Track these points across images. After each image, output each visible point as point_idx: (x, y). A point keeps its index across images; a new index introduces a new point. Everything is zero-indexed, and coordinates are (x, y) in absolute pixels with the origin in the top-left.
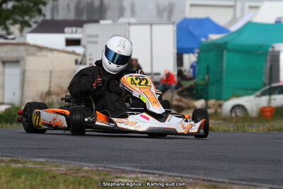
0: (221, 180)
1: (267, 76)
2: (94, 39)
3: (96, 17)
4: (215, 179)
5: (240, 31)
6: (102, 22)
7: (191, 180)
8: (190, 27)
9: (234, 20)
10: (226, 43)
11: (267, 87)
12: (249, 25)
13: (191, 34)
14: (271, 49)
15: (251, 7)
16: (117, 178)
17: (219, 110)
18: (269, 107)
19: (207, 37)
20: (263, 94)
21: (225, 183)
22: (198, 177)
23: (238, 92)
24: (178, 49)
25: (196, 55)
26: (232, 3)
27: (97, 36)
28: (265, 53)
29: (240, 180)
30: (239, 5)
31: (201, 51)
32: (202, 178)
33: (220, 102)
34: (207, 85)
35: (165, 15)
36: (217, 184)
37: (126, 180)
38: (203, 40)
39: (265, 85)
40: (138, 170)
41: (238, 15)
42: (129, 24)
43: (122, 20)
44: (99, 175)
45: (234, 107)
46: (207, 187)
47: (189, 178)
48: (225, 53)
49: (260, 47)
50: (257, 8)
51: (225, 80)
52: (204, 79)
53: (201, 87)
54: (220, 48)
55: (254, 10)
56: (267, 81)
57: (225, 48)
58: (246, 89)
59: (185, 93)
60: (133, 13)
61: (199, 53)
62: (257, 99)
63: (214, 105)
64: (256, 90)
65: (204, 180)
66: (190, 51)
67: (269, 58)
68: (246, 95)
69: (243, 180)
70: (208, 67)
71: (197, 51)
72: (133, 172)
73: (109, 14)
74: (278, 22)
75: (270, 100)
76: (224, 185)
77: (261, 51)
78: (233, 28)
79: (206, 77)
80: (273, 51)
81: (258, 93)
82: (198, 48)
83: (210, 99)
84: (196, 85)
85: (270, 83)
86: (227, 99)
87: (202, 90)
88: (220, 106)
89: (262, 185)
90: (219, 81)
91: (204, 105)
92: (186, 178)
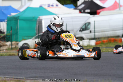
0: (22, 78)
1: (37, 30)
4: (19, 78)
5: (24, 11)
7: (8, 79)
8: (3, 10)
9: (22, 6)
10: (18, 17)
11: (38, 35)
12: (28, 8)
13: (3, 13)
14: (38, 19)
15: (29, 0)
17: (17, 46)
19: (10, 14)
20: (36, 38)
21: (23, 79)
22: (12, 77)
23: (25, 38)
25: (6, 22)
28: (36, 20)
29: (30, 77)
32: (13, 77)
33: (18, 42)
34: (11, 35)
36: (20, 80)
38: (9, 15)
39: (36, 34)
41: (23, 4)
45: (24, 44)
46: (16, 81)
48: (18, 20)
49: (34, 18)
50: (31, 0)
51: (19, 33)
52: (10, 33)
53: (8, 36)
54: (16, 19)
55: (30, 2)
57: (18, 19)
58: (29, 36)
59: (2, 39)
61: (7, 22)
63: (15, 44)
64: (33, 36)
65: (14, 78)
66: (3, 21)
67: (38, 23)
68: (28, 39)
69: (31, 77)
70: (11, 28)
71: (6, 20)
74: (41, 7)
76: (23, 80)
77: (34, 20)
78: (21, 10)
79: (11, 32)
80: (39, 20)
81: (34, 38)
82: (7, 19)
83: (13, 41)
84: (7, 35)
85: (39, 33)
86: (20, 41)
87: (9, 37)
88: (18, 44)
89: (40, 79)
90: (17, 33)
91: (10, 44)
92: (6, 77)
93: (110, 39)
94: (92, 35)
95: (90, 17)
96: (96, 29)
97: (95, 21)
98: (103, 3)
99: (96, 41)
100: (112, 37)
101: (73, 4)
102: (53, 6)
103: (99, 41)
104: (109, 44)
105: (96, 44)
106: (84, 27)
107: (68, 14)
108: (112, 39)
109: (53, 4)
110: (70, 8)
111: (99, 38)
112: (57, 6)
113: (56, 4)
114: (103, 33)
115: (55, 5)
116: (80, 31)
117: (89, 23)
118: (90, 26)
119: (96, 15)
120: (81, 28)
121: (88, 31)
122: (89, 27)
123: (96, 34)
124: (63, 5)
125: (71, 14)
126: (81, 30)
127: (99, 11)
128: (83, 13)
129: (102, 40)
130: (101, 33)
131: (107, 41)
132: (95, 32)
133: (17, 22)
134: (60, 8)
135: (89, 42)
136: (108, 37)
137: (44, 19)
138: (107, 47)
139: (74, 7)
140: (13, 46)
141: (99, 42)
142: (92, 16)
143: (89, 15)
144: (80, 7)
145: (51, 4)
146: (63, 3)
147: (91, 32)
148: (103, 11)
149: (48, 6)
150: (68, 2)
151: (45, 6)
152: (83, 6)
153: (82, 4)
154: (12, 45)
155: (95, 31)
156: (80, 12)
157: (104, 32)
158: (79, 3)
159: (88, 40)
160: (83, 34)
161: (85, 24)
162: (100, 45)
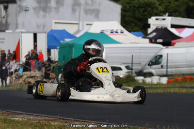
0: (69, 119)
2: (3, 41)
3: (3, 29)
5: (81, 37)
6: (7, 31)
8: (55, 35)
9: (78, 31)
10: (73, 44)
12: (86, 34)
13: (55, 38)
15: (87, 24)
16: (13, 117)
19: (64, 40)
22: (57, 117)
24: (48, 46)
25: (58, 50)
26: (77, 22)
27: (4, 39)
29: (79, 119)
30: (81, 23)
31: (60, 48)
32: (59, 117)
35: (41, 27)
36: (67, 121)
38: (62, 41)
40: (24, 113)
41: (80, 29)
42: (22, 32)
43: (18, 30)
44: (3, 116)
46: (62, 122)
47: (53, 117)
48: (73, 48)
50: (91, 25)
52: (62, 62)
55: (89, 26)
57: (73, 46)
60: (24, 26)
61: (59, 49)
65: (60, 119)
66: (55, 47)
69: (81, 119)
70: (64, 56)
71: (58, 47)
72: (22, 114)
73: (10, 27)
74: (102, 32)
78: (78, 36)
79: (63, 62)
82: (59, 46)
89: (91, 121)
92: (50, 117)
93: (185, 77)
94: (164, 71)
95: (162, 49)
96: (169, 64)
97: (168, 54)
98: (180, 32)
99: (168, 79)
100: (188, 75)
101: (142, 32)
102: (116, 32)
103: (172, 78)
104: (184, 83)
105: (169, 82)
106: (154, 61)
107: (136, 43)
108: (188, 77)
109: (117, 30)
110: (138, 36)
111: (172, 75)
112: (122, 32)
113: (121, 30)
114: (177, 69)
115: (119, 31)
116: (149, 65)
117: (161, 56)
118: (162, 60)
119: (170, 47)
120: (151, 61)
121: (159, 66)
122: (160, 60)
123: (169, 69)
124: (130, 32)
125: (138, 43)
126: (151, 63)
127: (173, 41)
128: (154, 43)
129: (176, 77)
130: (174, 69)
131: (181, 80)
132: (167, 68)
133: (72, 50)
134: (126, 35)
135: (160, 79)
136: (183, 75)
137: (106, 48)
138: (181, 87)
139: (144, 35)
141: (171, 80)
142: (165, 47)
143: (161, 46)
144: (151, 36)
145: (115, 31)
146: (130, 29)
147: (162, 67)
148: (179, 42)
149: (111, 32)
150: (136, 28)
151: (108, 32)
152: (154, 34)
153: (154, 31)
155: (167, 65)
156: (151, 41)
157: (178, 67)
158: (150, 30)
159: (158, 77)
160: (153, 69)
161: (156, 57)
162: (173, 83)
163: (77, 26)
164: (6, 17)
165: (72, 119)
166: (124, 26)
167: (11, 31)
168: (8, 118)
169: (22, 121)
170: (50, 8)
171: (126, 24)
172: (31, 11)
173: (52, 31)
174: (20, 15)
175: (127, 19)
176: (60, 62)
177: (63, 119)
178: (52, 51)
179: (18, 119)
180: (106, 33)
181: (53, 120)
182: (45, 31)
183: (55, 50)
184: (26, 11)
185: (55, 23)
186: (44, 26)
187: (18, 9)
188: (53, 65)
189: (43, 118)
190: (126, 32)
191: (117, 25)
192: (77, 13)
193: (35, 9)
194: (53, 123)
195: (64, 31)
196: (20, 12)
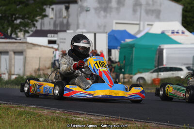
0: (131, 119)
1: (157, 62)
3: (65, 29)
4: (127, 119)
6: (68, 31)
8: (115, 35)
9: (139, 31)
10: (134, 44)
11: (157, 68)
12: (147, 34)
13: (116, 39)
14: (159, 48)
15: (148, 25)
16: (74, 117)
17: (131, 80)
18: (157, 78)
19: (124, 41)
20: (154, 72)
22: (118, 117)
23: (141, 70)
24: (109, 46)
25: (119, 50)
26: (138, 22)
27: (65, 39)
29: (140, 119)
30: (142, 23)
33: (131, 75)
35: (102, 28)
36: (128, 121)
37: (79, 118)
38: (122, 42)
39: (155, 67)
40: (85, 113)
41: (141, 29)
42: (83, 33)
44: (65, 115)
45: (139, 79)
48: (134, 49)
49: (153, 46)
50: (152, 25)
51: (134, 64)
52: (122, 63)
54: (131, 47)
56: (157, 65)
57: (134, 47)
60: (84, 27)
61: (120, 49)
62: (151, 74)
63: (128, 77)
64: (151, 69)
65: (121, 119)
66: (115, 48)
67: (157, 53)
68: (145, 72)
69: (142, 119)
70: (125, 57)
71: (119, 48)
72: (83, 114)
73: (71, 27)
74: (163, 33)
75: (158, 75)
76: (132, 122)
78: (139, 36)
79: (124, 62)
80: (160, 49)
81: (152, 71)
82: (120, 46)
83: (126, 74)
86: (135, 74)
88: (131, 78)
89: (152, 122)
90: (131, 64)
92: (111, 117)
102: (177, 33)
109: (178, 30)
112: (183, 33)
113: (182, 31)
115: (180, 32)
124: (191, 32)
133: (132, 50)
134: (187, 36)
137: (166, 48)
140: (126, 80)
145: (176, 31)
146: (191, 30)
149: (172, 33)
151: (169, 32)
154: (124, 78)
163: (138, 26)
164: (67, 17)
165: (133, 120)
166: (185, 27)
167: (72, 31)
168: (70, 117)
169: (83, 121)
170: (111, 8)
171: (188, 25)
172: (92, 11)
173: (113, 31)
174: (81, 15)
175: (188, 19)
176: (121, 62)
177: (124, 119)
178: (113, 51)
179: (80, 118)
180: (167, 33)
181: (114, 120)
182: (106, 31)
183: (116, 50)
184: (87, 11)
185: (116, 23)
186: (105, 26)
187: (79, 9)
188: (114, 65)
189: (104, 118)
190: (187, 32)
191: (178, 26)
192: (138, 13)
193: (96, 9)
194: (114, 124)
195: (125, 32)
196: (81, 13)
